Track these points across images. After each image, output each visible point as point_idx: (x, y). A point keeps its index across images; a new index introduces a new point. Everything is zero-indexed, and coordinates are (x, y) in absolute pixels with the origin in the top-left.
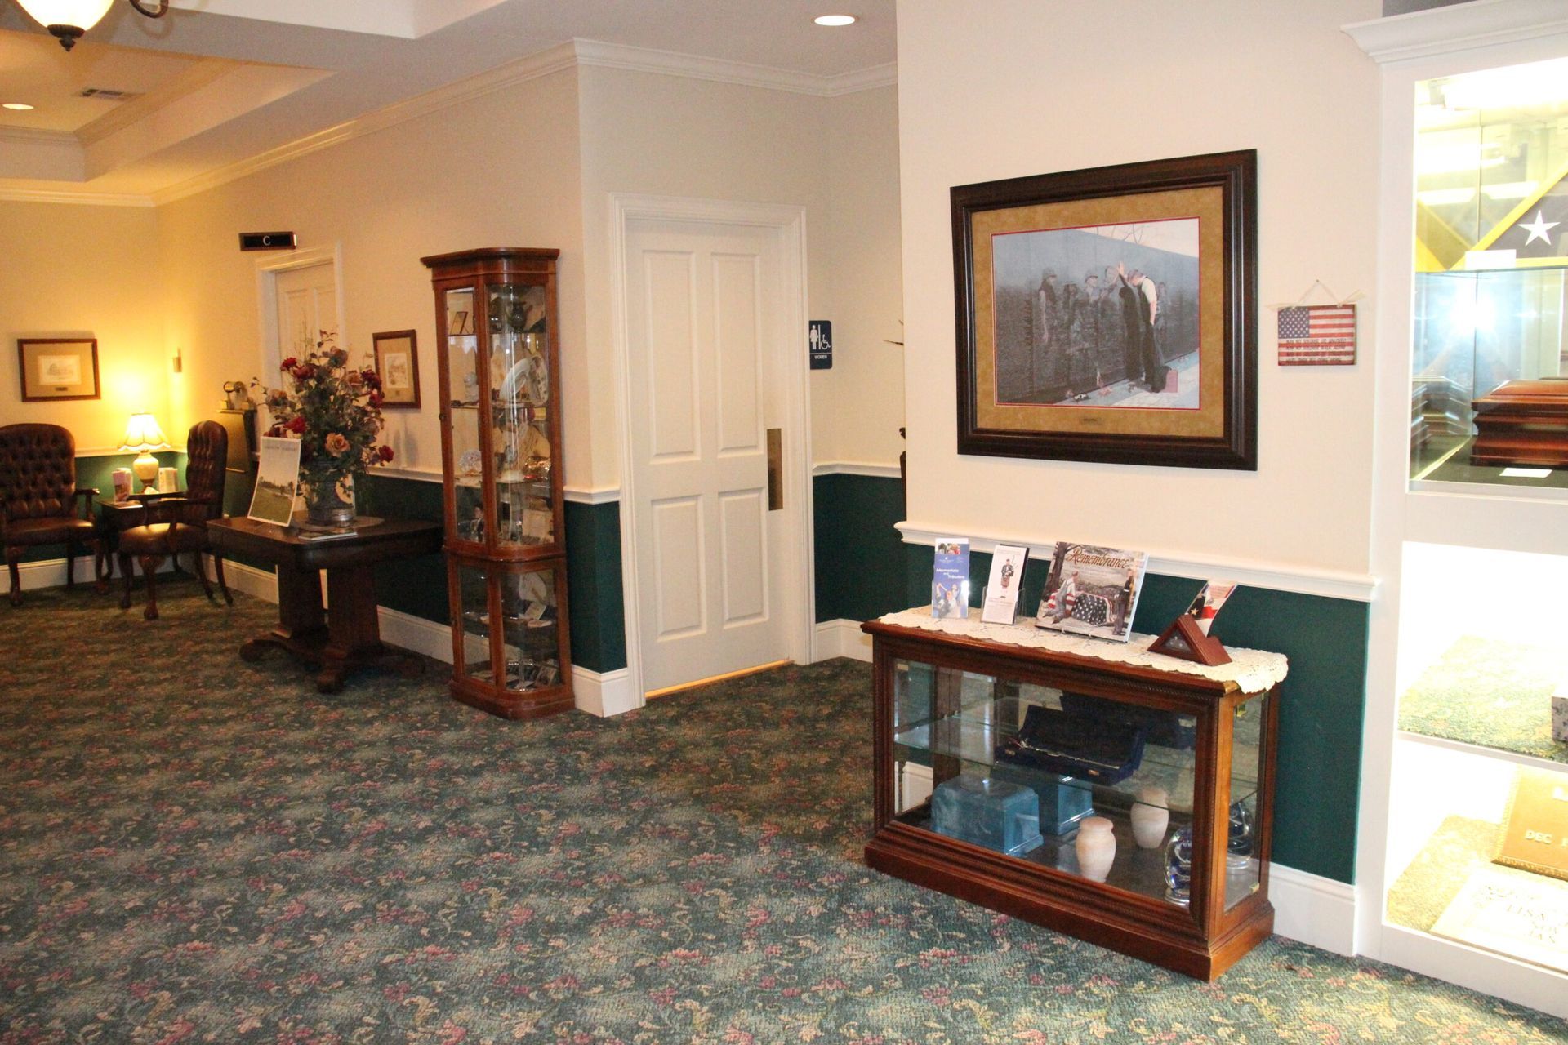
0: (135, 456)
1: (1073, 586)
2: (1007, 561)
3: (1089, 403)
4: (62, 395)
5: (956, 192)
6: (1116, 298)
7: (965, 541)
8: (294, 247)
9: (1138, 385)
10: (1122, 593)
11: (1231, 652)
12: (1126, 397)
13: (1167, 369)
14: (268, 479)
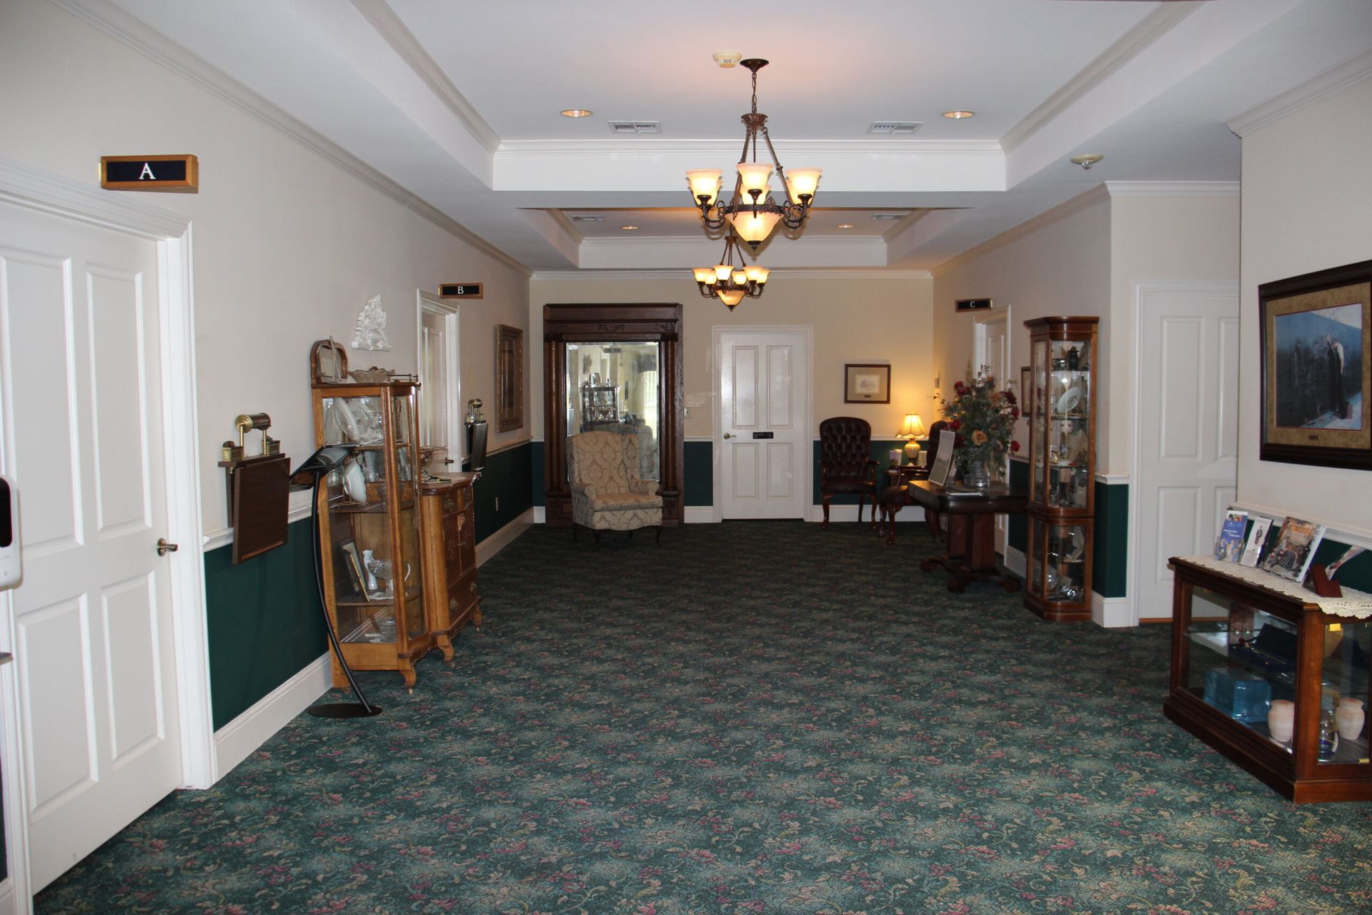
0: (906, 442)
1: (1284, 545)
2: (1262, 526)
3: (1315, 426)
4: (868, 400)
5: (1262, 288)
6: (1326, 357)
7: (1246, 514)
8: (990, 309)
9: (1335, 414)
10: (1304, 550)
11: (1344, 589)
12: (1330, 422)
13: (1347, 403)
14: (941, 457)
